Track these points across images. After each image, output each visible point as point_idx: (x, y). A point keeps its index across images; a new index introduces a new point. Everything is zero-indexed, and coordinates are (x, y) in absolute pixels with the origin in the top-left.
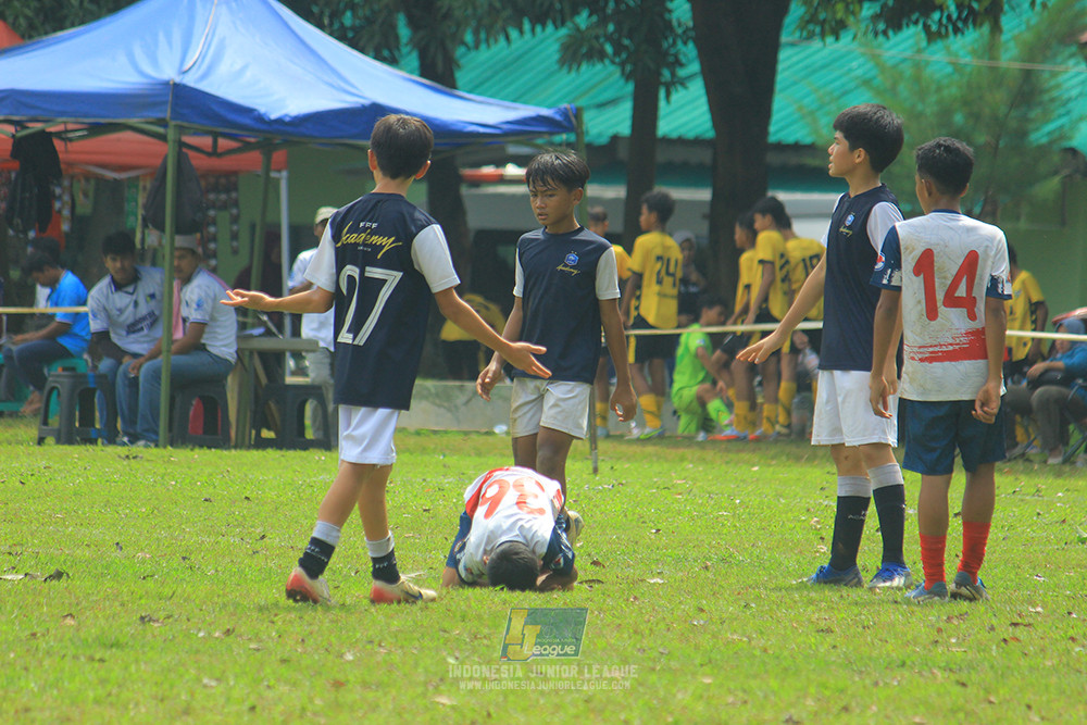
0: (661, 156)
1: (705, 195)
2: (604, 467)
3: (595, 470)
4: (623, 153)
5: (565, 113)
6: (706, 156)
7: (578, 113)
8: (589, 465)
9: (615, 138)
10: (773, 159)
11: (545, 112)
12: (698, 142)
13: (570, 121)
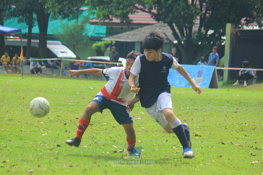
0: (32, 36)
1: (38, 41)
2: (24, 78)
3: (23, 78)
4: (27, 35)
5: (19, 30)
6: (38, 36)
7: (21, 30)
8: (22, 78)
9: (26, 33)
10: (48, 36)
11: (16, 29)
12: (37, 34)
13: (20, 31)
